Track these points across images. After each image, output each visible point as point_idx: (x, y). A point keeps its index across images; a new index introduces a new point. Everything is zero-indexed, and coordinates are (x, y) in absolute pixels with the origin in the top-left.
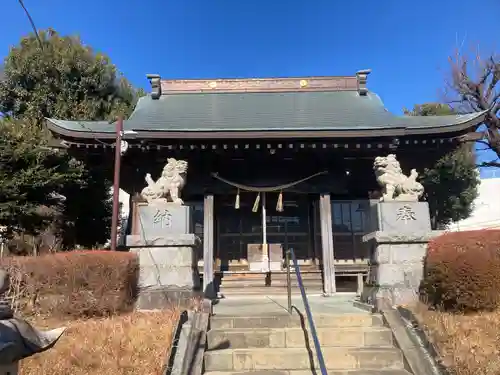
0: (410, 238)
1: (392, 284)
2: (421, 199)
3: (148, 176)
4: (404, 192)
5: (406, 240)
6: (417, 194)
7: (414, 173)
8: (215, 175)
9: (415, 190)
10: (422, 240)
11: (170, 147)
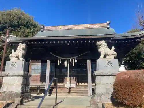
0: (109, 74)
1: (101, 93)
2: (115, 58)
3: (13, 50)
4: (108, 55)
5: (107, 75)
6: (114, 56)
7: (113, 48)
8: (51, 53)
9: (113, 55)
10: (114, 75)
11: (32, 43)
